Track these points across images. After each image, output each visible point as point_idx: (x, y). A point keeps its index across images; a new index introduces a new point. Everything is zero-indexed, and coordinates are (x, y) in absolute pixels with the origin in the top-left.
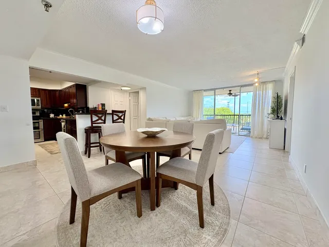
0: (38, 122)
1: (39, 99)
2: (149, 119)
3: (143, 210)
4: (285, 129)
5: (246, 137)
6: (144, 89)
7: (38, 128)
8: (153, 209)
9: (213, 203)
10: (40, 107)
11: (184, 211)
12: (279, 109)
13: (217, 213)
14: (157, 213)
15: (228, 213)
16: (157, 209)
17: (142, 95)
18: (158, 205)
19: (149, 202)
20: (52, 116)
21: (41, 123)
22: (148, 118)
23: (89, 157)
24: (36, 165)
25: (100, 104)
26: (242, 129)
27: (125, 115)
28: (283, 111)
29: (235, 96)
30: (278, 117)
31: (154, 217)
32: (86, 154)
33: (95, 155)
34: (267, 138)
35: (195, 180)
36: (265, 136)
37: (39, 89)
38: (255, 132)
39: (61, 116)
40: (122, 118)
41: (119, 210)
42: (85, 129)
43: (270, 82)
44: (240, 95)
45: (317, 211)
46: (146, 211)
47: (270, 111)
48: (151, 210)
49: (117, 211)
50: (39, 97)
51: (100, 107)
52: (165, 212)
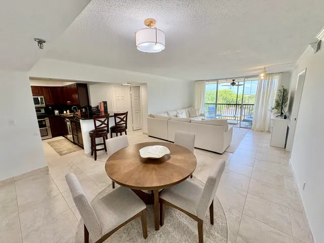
0: (45, 121)
1: (43, 97)
2: (151, 116)
3: (148, 229)
4: (288, 128)
5: (247, 130)
6: (145, 84)
7: (45, 126)
8: (157, 229)
9: (212, 223)
10: (44, 105)
11: (185, 231)
12: (284, 103)
13: (216, 234)
14: (161, 233)
15: (226, 234)
16: (161, 228)
17: (143, 91)
18: (162, 224)
19: (153, 220)
20: (57, 112)
21: (47, 121)
22: (149, 114)
23: (95, 160)
24: (48, 170)
25: (101, 102)
26: (244, 121)
27: (127, 116)
28: (288, 106)
29: (239, 85)
30: (282, 113)
31: (159, 239)
32: (92, 155)
33: (101, 156)
34: (269, 132)
35: (196, 212)
36: (267, 129)
37: (41, 87)
38: (257, 125)
39: (65, 112)
40: (125, 119)
41: (127, 230)
42: (90, 134)
43: (277, 73)
44: (244, 85)
45: (311, 236)
46: (151, 231)
47: (274, 104)
48: (156, 230)
49: (125, 231)
50: (42, 95)
51: (102, 105)
52: (169, 233)
